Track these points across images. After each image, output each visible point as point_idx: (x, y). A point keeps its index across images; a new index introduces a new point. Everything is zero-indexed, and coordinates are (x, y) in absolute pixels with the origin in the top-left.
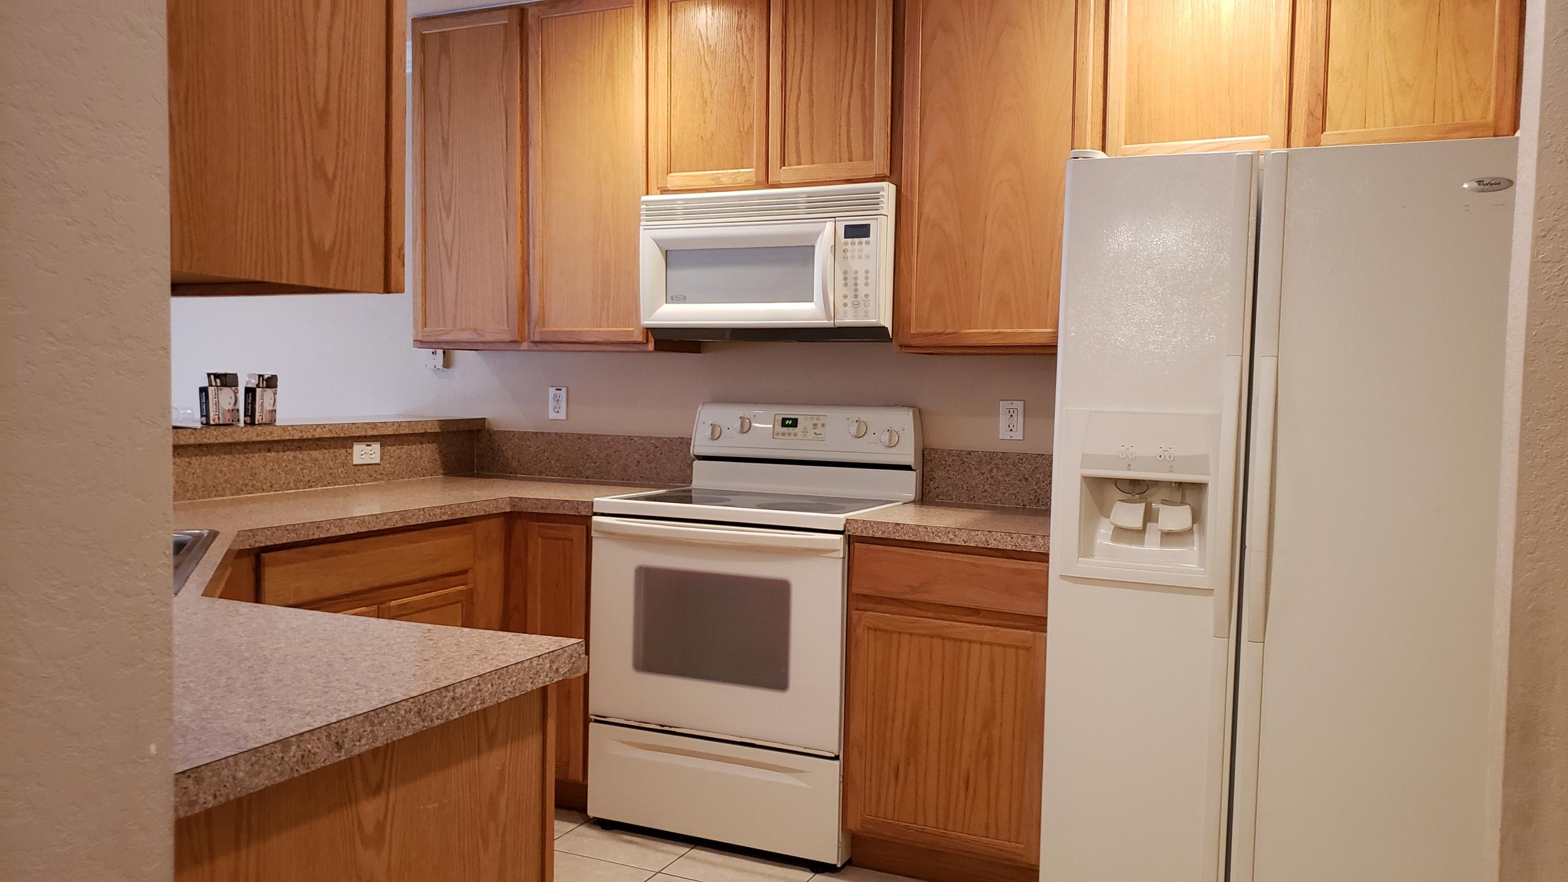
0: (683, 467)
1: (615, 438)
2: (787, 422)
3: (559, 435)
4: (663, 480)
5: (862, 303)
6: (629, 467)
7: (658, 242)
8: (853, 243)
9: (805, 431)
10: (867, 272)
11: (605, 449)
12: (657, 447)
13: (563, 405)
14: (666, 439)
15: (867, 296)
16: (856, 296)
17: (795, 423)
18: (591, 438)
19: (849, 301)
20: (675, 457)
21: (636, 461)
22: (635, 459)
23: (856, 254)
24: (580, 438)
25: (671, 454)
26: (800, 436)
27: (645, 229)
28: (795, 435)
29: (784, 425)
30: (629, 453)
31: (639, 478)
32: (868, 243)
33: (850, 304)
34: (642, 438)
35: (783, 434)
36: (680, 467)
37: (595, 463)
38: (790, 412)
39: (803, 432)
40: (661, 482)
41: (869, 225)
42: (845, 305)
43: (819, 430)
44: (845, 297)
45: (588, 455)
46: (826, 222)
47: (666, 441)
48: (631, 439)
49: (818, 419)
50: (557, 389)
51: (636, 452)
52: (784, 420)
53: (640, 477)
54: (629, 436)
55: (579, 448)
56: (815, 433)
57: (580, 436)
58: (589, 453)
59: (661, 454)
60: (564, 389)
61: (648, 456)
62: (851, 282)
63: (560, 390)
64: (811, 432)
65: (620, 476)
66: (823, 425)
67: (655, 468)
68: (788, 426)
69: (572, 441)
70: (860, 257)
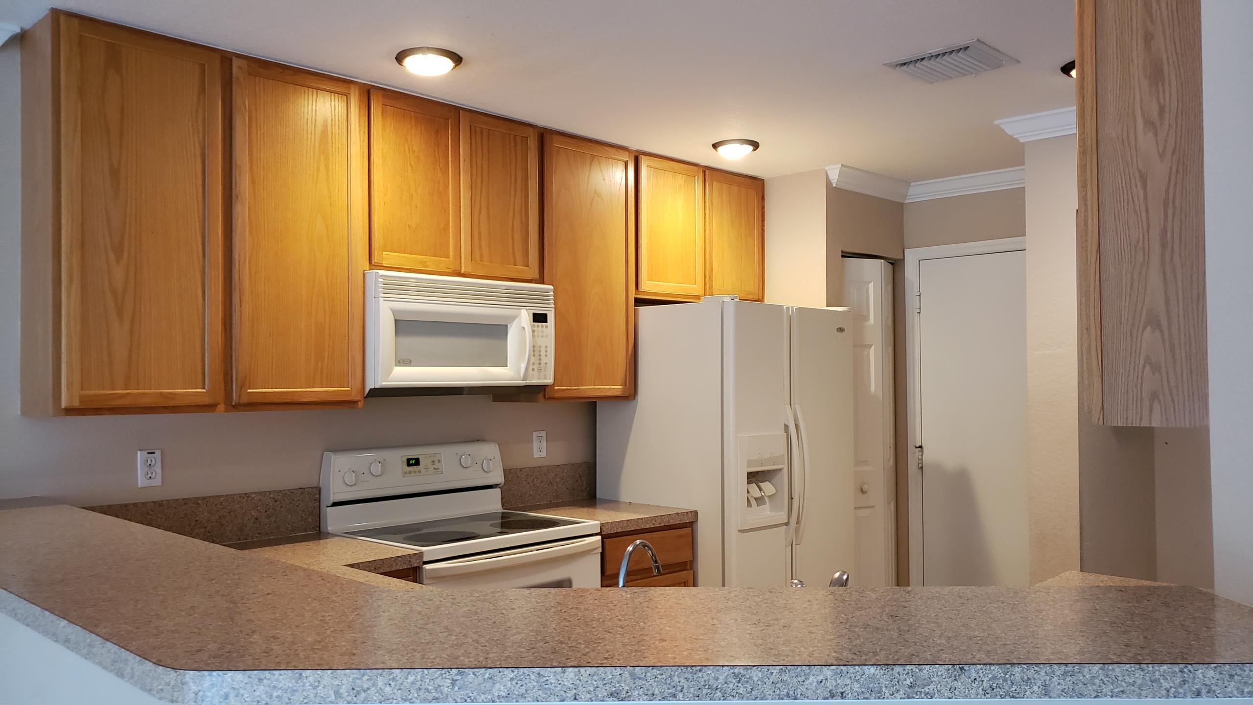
0: (304, 517)
1: (230, 498)
2: (411, 462)
3: (160, 504)
4: (283, 532)
5: (543, 368)
6: (245, 526)
7: (394, 312)
8: (538, 326)
9: (426, 468)
10: (546, 347)
11: (218, 511)
12: (276, 501)
13: (158, 469)
14: (286, 492)
15: (546, 364)
16: (540, 364)
17: (417, 462)
18: (199, 502)
19: (535, 367)
20: (296, 508)
21: (253, 519)
22: (253, 516)
23: (540, 334)
24: (185, 504)
25: (292, 506)
26: (423, 471)
27: (384, 300)
28: (420, 472)
29: (409, 465)
30: (245, 512)
31: (257, 535)
32: (547, 327)
33: (536, 369)
34: (260, 493)
35: (410, 473)
36: (302, 516)
37: (205, 528)
38: (413, 453)
39: (425, 469)
40: (281, 535)
41: (546, 315)
42: (533, 370)
43: (437, 465)
44: (533, 364)
45: (197, 521)
46: (521, 309)
47: (286, 494)
48: (248, 497)
49: (435, 457)
50: (148, 453)
51: (253, 509)
52: (408, 460)
53: (259, 534)
54: (246, 494)
55: (186, 514)
56: (435, 468)
57: (186, 501)
58: (197, 518)
59: (281, 507)
60: (158, 453)
61: (266, 511)
62: (537, 353)
63: (154, 453)
64: (431, 470)
65: (235, 537)
66: (439, 461)
67: (275, 522)
68: (412, 465)
69: (176, 508)
70: (542, 337)
